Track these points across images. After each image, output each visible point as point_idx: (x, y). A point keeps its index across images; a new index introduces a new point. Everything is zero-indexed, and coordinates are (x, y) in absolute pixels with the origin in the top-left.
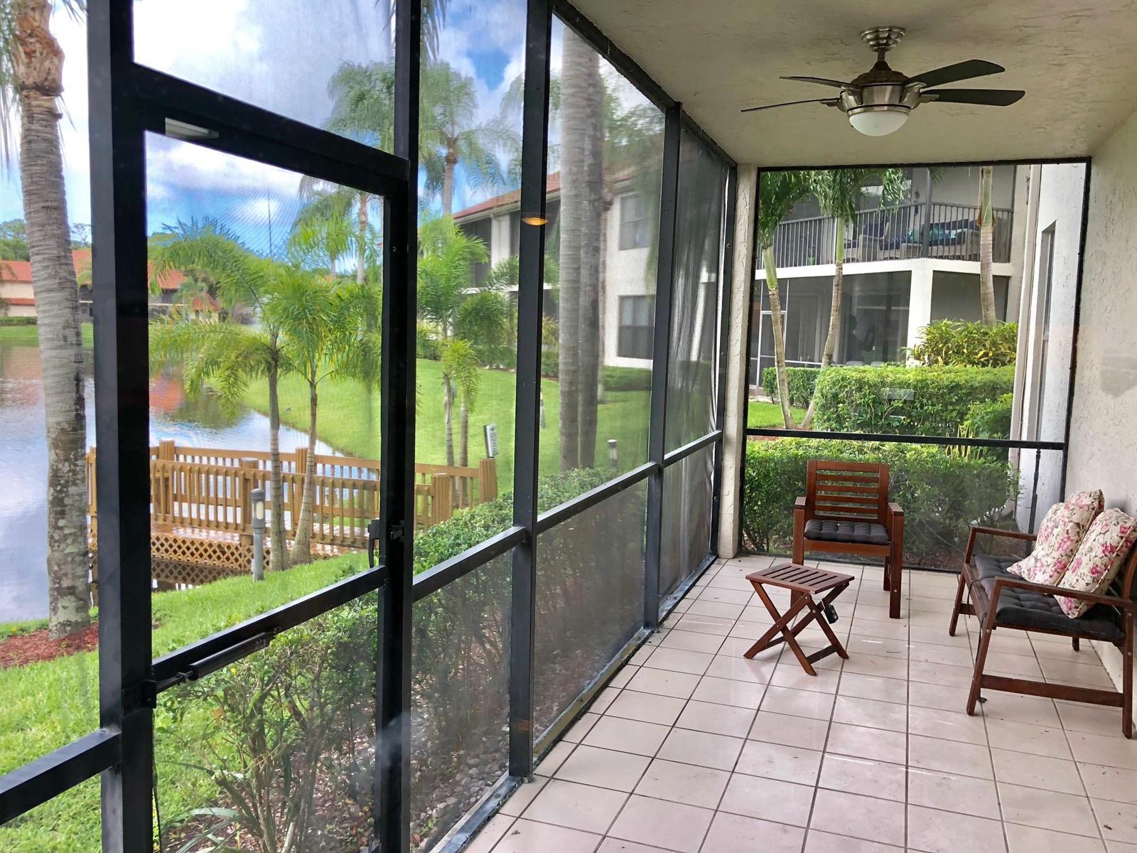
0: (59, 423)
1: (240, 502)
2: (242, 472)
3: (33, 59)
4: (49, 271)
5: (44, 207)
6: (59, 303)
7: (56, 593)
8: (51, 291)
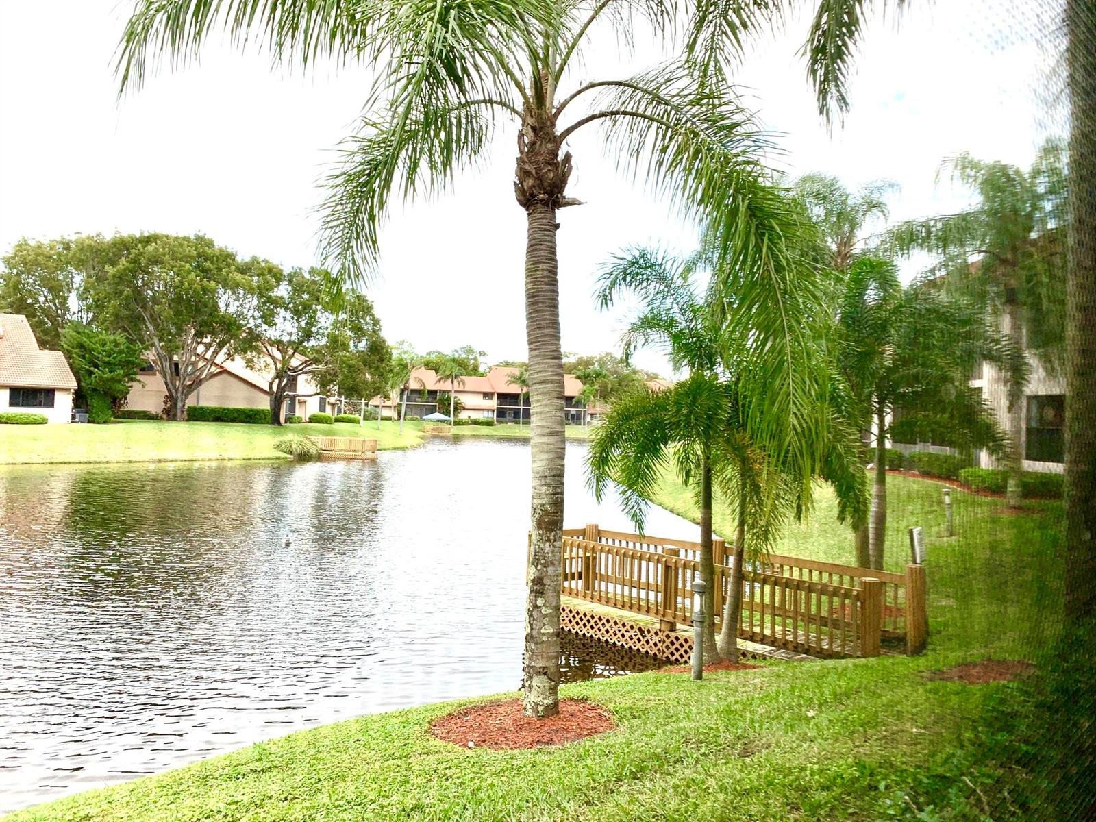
0: (543, 505)
1: (662, 588)
2: (664, 559)
7: (531, 672)
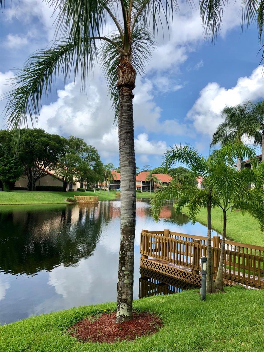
0: (125, 223)
3: (125, 74)
4: (126, 158)
5: (125, 132)
6: (128, 171)
7: (119, 301)
8: (126, 166)
